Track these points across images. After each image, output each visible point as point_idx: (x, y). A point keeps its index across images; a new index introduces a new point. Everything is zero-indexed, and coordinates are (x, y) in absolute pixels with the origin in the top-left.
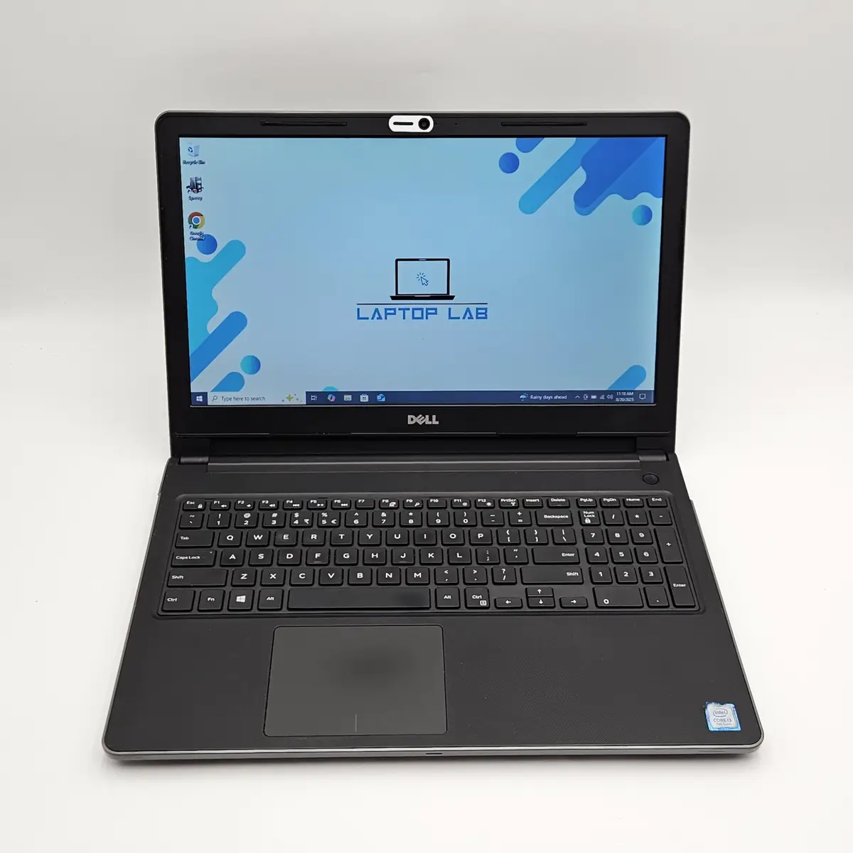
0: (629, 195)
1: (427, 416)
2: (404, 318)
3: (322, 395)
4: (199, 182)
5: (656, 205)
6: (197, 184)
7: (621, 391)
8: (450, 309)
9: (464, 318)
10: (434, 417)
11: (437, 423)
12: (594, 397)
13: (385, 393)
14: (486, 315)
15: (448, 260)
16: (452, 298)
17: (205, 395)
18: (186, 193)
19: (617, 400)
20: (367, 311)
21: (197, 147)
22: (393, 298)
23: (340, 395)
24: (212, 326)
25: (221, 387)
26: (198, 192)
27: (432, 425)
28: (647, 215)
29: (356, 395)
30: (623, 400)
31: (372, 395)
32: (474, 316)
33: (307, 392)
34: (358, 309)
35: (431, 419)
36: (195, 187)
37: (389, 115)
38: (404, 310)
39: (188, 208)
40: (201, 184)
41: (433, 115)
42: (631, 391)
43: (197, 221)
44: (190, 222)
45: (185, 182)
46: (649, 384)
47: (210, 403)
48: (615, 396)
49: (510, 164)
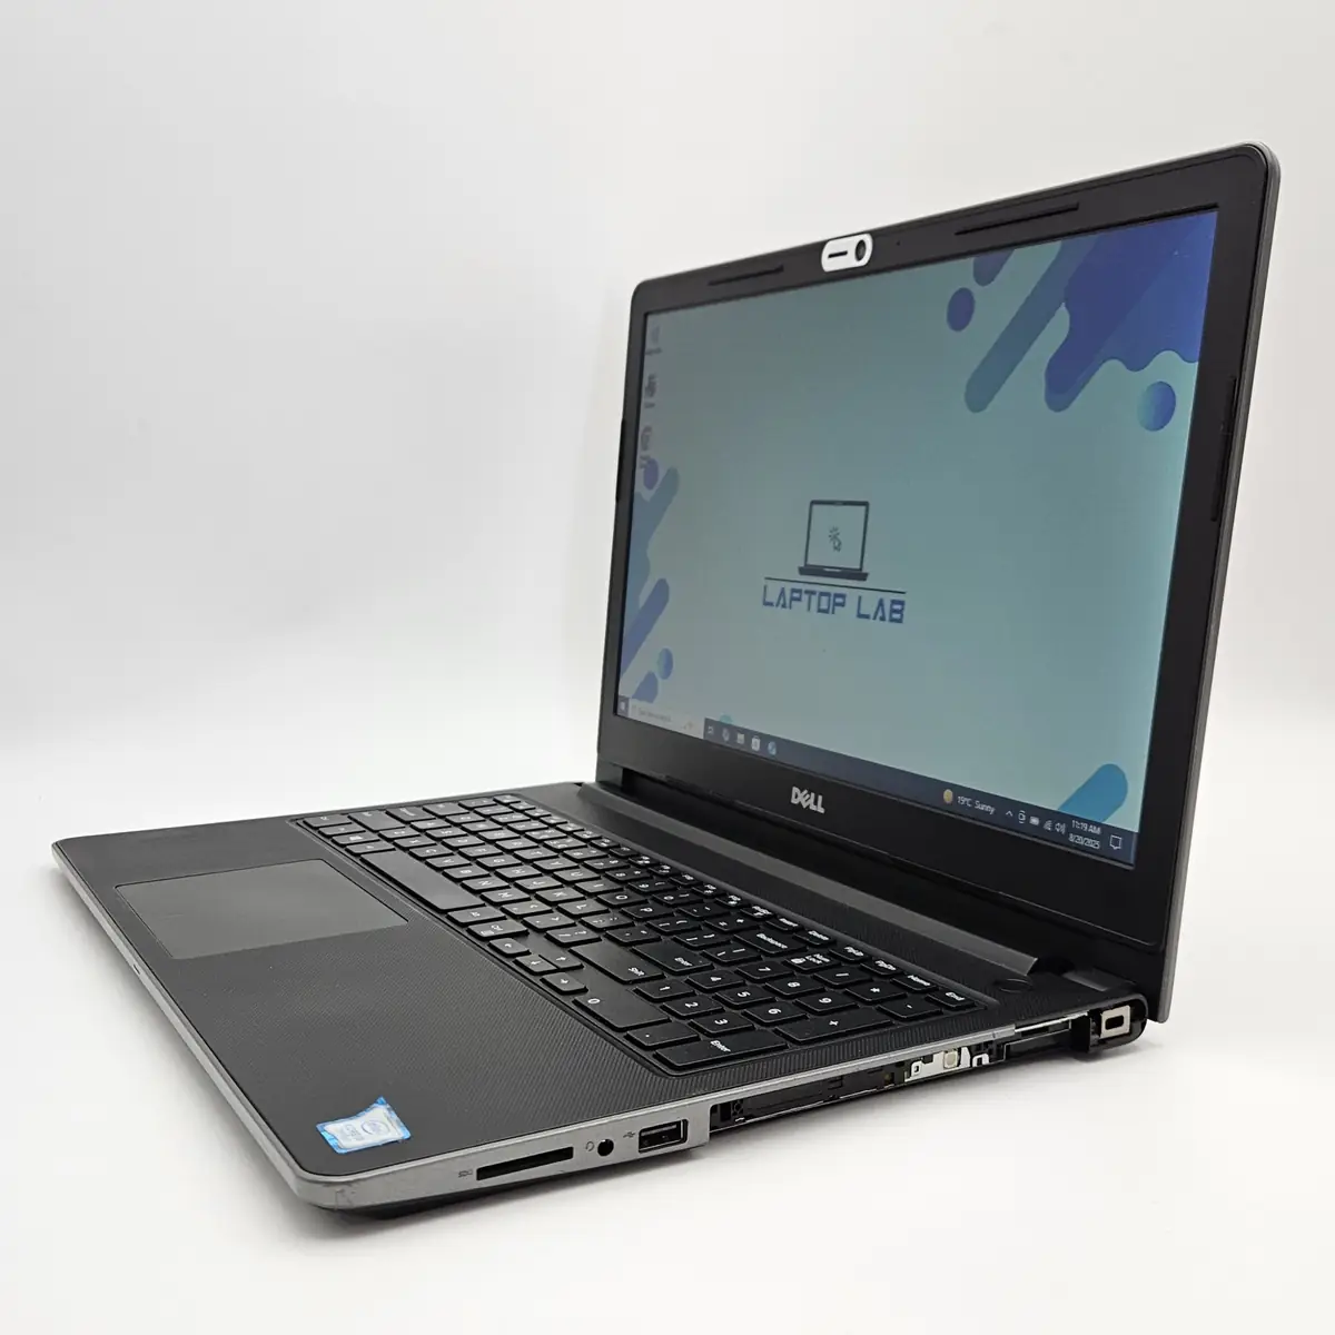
0: (1136, 363)
1: (813, 795)
2: (809, 609)
3: (719, 727)
6: (653, 383)
7: (1080, 820)
8: (860, 598)
9: (875, 618)
10: (820, 798)
11: (822, 810)
12: (1035, 821)
14: (902, 615)
15: (867, 505)
16: (863, 577)
17: (628, 702)
18: (644, 396)
19: (1072, 838)
20: (773, 592)
22: (803, 571)
23: (734, 732)
24: (643, 598)
25: (640, 693)
26: (652, 394)
27: (816, 812)
28: (1164, 401)
29: (748, 735)
30: (1081, 840)
31: (764, 740)
32: (887, 617)
33: (706, 719)
35: (816, 803)
36: (651, 387)
38: (811, 594)
39: (644, 419)
41: (874, 234)
42: (1097, 824)
45: (646, 380)
46: (1128, 816)
47: (630, 713)
48: (1070, 830)
49: (961, 311)
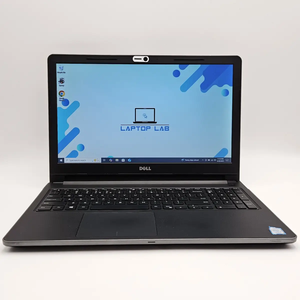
0: (220, 85)
1: (147, 167)
2: (138, 130)
3: (107, 159)
4: (63, 80)
5: (230, 89)
6: (62, 80)
7: (219, 158)
8: (155, 127)
9: (160, 130)
10: (149, 167)
11: (151, 170)
12: (209, 160)
13: (131, 158)
14: (169, 129)
15: (154, 109)
16: (156, 123)
17: (63, 159)
18: (58, 84)
19: (218, 161)
20: (125, 128)
21: (63, 67)
22: (134, 123)
23: (114, 159)
24: (67, 132)
25: (70, 156)
26: (63, 83)
27: (149, 170)
28: (227, 93)
29: (120, 159)
30: (220, 161)
31: (126, 159)
32: (164, 130)
33: (101, 158)
34: (121, 127)
35: (148, 168)
36: (62, 81)
37: (133, 56)
38: (138, 127)
39: (59, 89)
40: (64, 80)
41: (149, 56)
42: (223, 158)
43: (62, 94)
44: (59, 94)
45: (58, 80)
46: (229, 155)
47: (65, 162)
48: (217, 160)
49: (177, 74)
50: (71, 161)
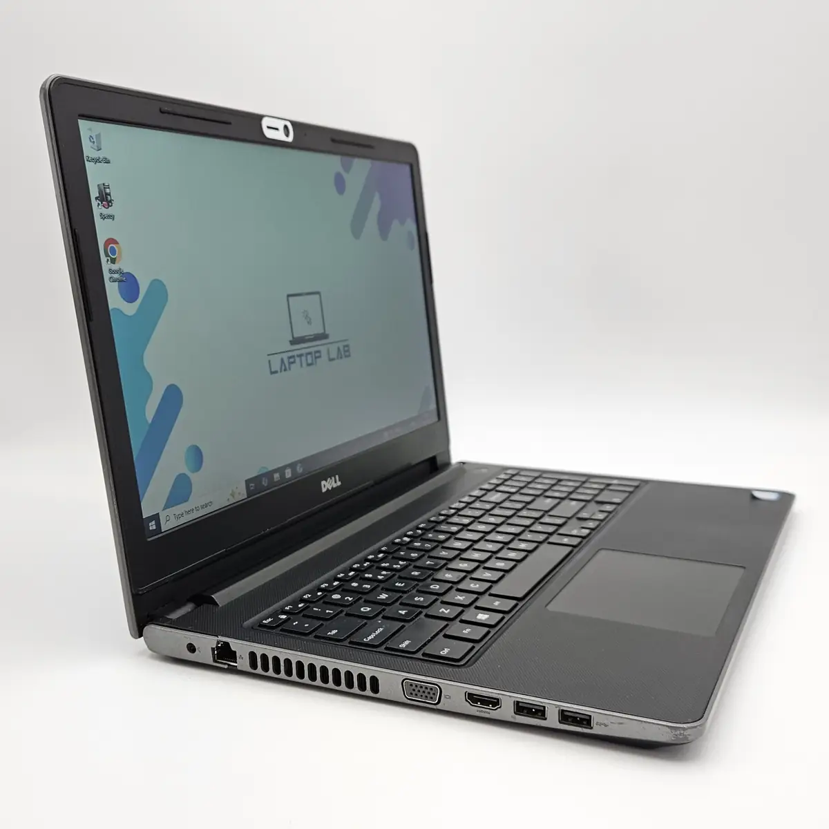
1: (333, 478)
4: (108, 191)
6: (107, 194)
8: (328, 349)
9: (337, 358)
10: (337, 477)
11: (341, 483)
13: (301, 461)
14: (350, 353)
15: (319, 293)
16: (327, 336)
17: (156, 518)
18: (97, 209)
20: (276, 363)
21: (98, 136)
22: (291, 343)
24: (150, 412)
25: (171, 502)
26: (109, 206)
27: (337, 487)
29: (281, 470)
31: (292, 466)
32: (343, 356)
33: (246, 481)
34: (269, 361)
35: (335, 481)
36: (105, 198)
37: (261, 117)
38: (300, 356)
40: (109, 195)
43: (113, 251)
44: (107, 255)
45: (94, 193)
49: (340, 184)
50: (178, 517)
